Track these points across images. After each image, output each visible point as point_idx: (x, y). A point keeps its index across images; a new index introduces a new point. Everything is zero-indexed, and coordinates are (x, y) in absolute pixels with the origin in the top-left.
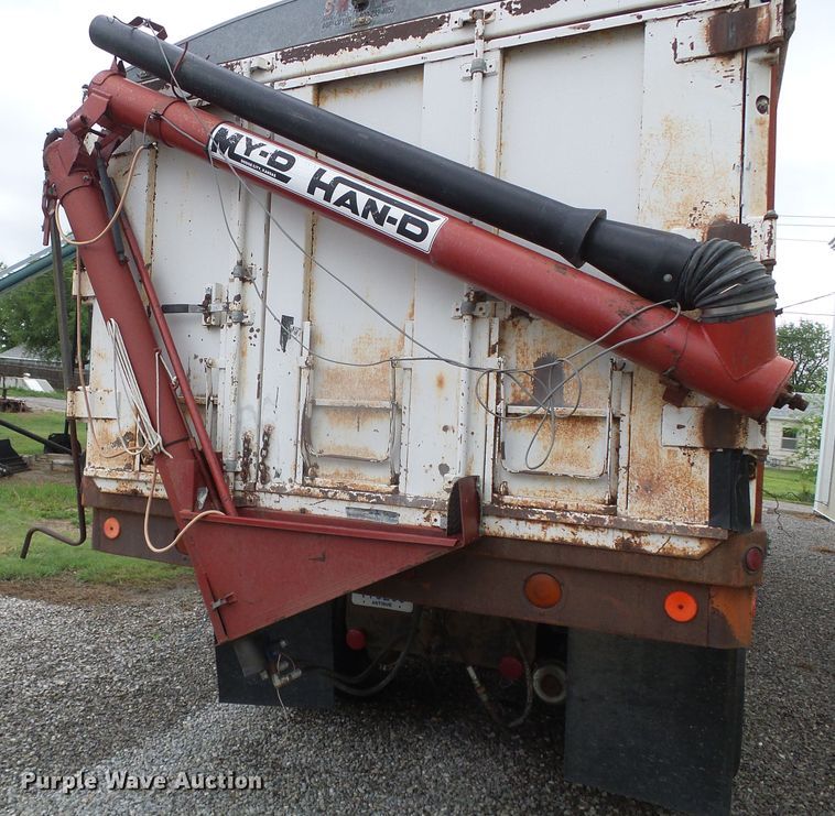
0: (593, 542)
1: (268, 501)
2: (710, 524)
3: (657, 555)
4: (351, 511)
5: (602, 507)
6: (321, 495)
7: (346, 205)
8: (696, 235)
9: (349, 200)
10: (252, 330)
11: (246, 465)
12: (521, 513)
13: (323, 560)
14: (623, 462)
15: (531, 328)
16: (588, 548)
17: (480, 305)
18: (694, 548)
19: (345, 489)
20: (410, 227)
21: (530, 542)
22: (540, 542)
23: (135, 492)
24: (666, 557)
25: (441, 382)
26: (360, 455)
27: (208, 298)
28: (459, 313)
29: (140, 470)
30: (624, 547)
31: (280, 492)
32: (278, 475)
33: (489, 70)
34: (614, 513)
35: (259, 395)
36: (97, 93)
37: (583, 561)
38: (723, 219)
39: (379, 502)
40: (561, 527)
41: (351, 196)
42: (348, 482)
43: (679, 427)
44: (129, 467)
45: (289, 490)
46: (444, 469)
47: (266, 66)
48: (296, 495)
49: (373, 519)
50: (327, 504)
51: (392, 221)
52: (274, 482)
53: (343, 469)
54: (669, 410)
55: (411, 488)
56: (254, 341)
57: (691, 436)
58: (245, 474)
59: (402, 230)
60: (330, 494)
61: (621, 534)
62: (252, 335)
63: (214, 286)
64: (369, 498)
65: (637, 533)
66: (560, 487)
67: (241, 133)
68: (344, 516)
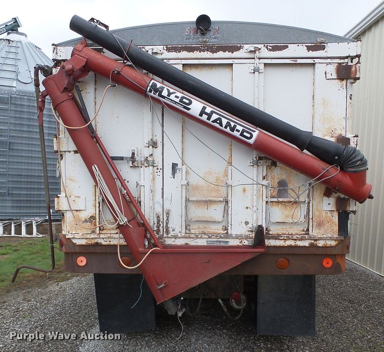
0: (301, 245)
1: (169, 242)
2: (339, 235)
3: (322, 247)
4: (208, 242)
5: (304, 233)
6: (195, 237)
7: (217, 123)
8: (333, 140)
9: (219, 121)
10: (158, 169)
11: (158, 227)
12: (277, 237)
13: (209, 262)
14: (311, 217)
15: (276, 169)
16: (300, 247)
17: (259, 161)
18: (333, 243)
19: (205, 234)
20: (245, 134)
21: (280, 247)
22: (283, 247)
23: (97, 243)
24: (325, 247)
25: (244, 190)
26: (209, 220)
27: (133, 154)
28: (251, 164)
29: (100, 233)
30: (312, 245)
31: (176, 237)
32: (174, 230)
33: (260, 71)
34: (308, 234)
35: (163, 197)
36: (78, 55)
37: (297, 252)
38: (341, 135)
39: (221, 237)
40: (291, 240)
41: (220, 119)
42: (206, 231)
43: (329, 204)
44: (93, 232)
45: (180, 236)
46: (247, 223)
47: (159, 52)
48: (184, 238)
49: (218, 244)
50: (198, 240)
51: (238, 131)
52: (172, 233)
53: (201, 226)
54: (325, 198)
55: (233, 231)
56: (159, 173)
57: (332, 207)
58: (158, 231)
59: (242, 135)
60: (199, 236)
61: (310, 241)
62: (158, 171)
63: (136, 149)
64: (217, 236)
65: (316, 240)
66: (288, 227)
67: (163, 86)
68: (206, 244)
